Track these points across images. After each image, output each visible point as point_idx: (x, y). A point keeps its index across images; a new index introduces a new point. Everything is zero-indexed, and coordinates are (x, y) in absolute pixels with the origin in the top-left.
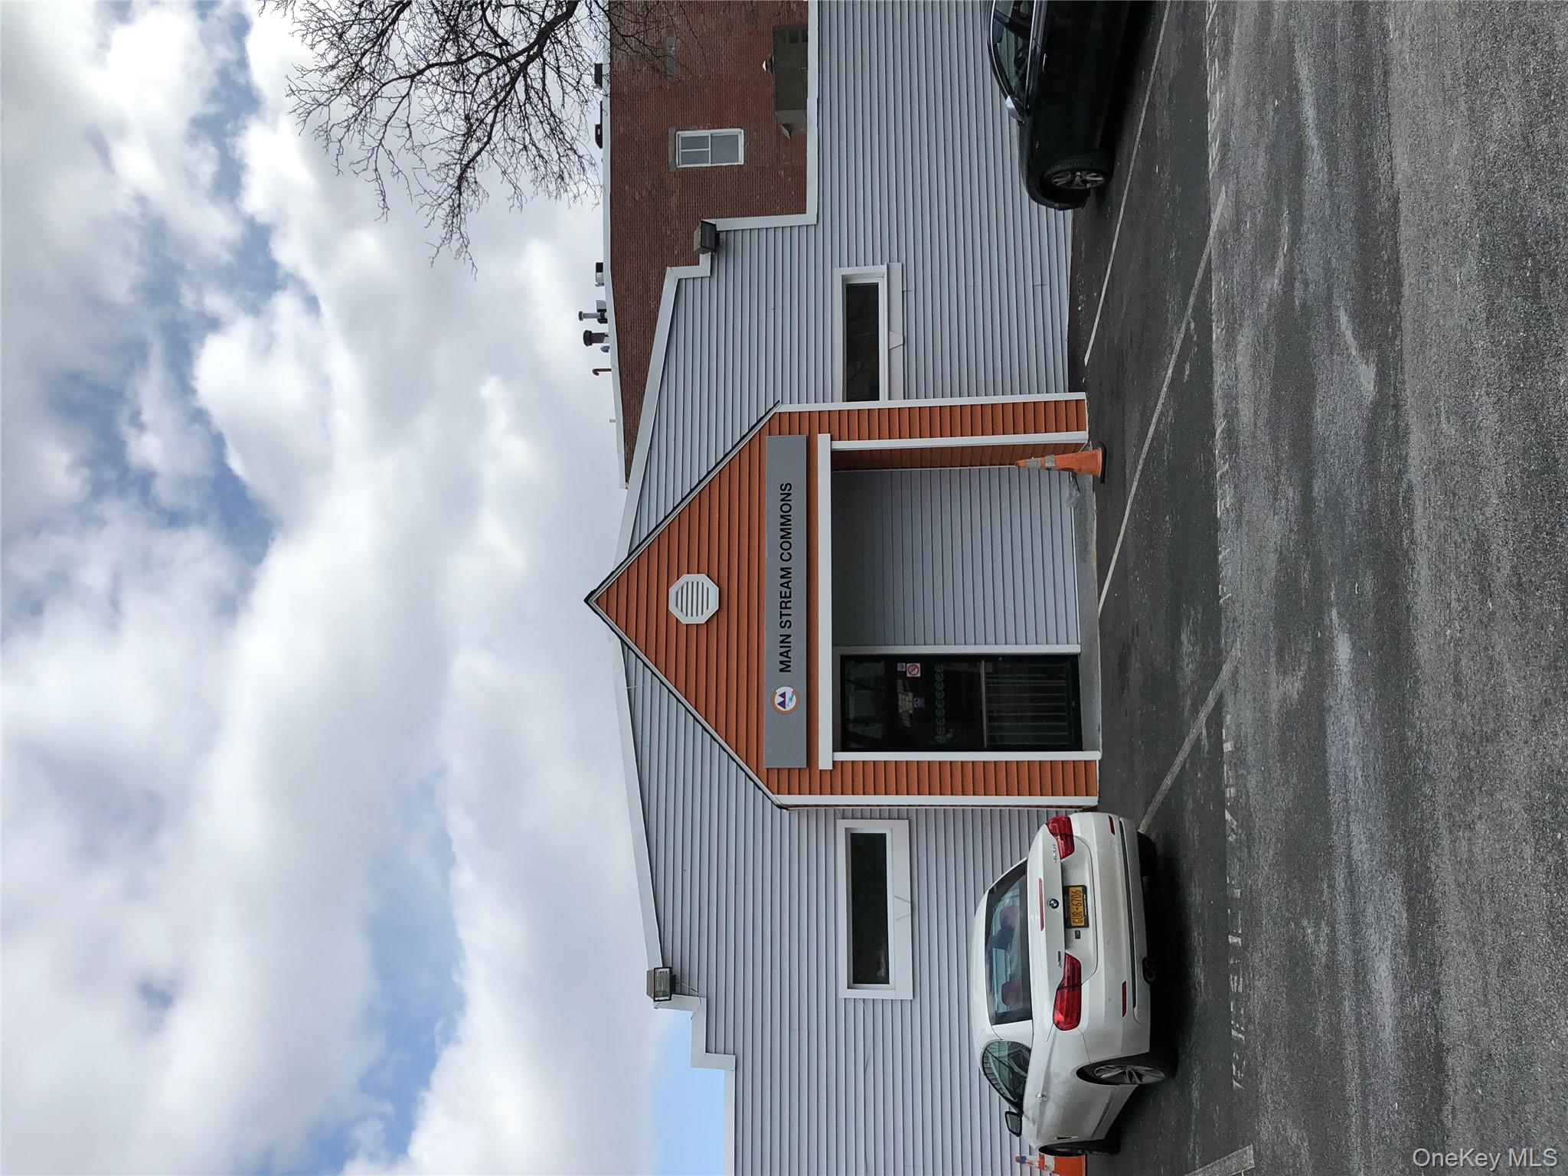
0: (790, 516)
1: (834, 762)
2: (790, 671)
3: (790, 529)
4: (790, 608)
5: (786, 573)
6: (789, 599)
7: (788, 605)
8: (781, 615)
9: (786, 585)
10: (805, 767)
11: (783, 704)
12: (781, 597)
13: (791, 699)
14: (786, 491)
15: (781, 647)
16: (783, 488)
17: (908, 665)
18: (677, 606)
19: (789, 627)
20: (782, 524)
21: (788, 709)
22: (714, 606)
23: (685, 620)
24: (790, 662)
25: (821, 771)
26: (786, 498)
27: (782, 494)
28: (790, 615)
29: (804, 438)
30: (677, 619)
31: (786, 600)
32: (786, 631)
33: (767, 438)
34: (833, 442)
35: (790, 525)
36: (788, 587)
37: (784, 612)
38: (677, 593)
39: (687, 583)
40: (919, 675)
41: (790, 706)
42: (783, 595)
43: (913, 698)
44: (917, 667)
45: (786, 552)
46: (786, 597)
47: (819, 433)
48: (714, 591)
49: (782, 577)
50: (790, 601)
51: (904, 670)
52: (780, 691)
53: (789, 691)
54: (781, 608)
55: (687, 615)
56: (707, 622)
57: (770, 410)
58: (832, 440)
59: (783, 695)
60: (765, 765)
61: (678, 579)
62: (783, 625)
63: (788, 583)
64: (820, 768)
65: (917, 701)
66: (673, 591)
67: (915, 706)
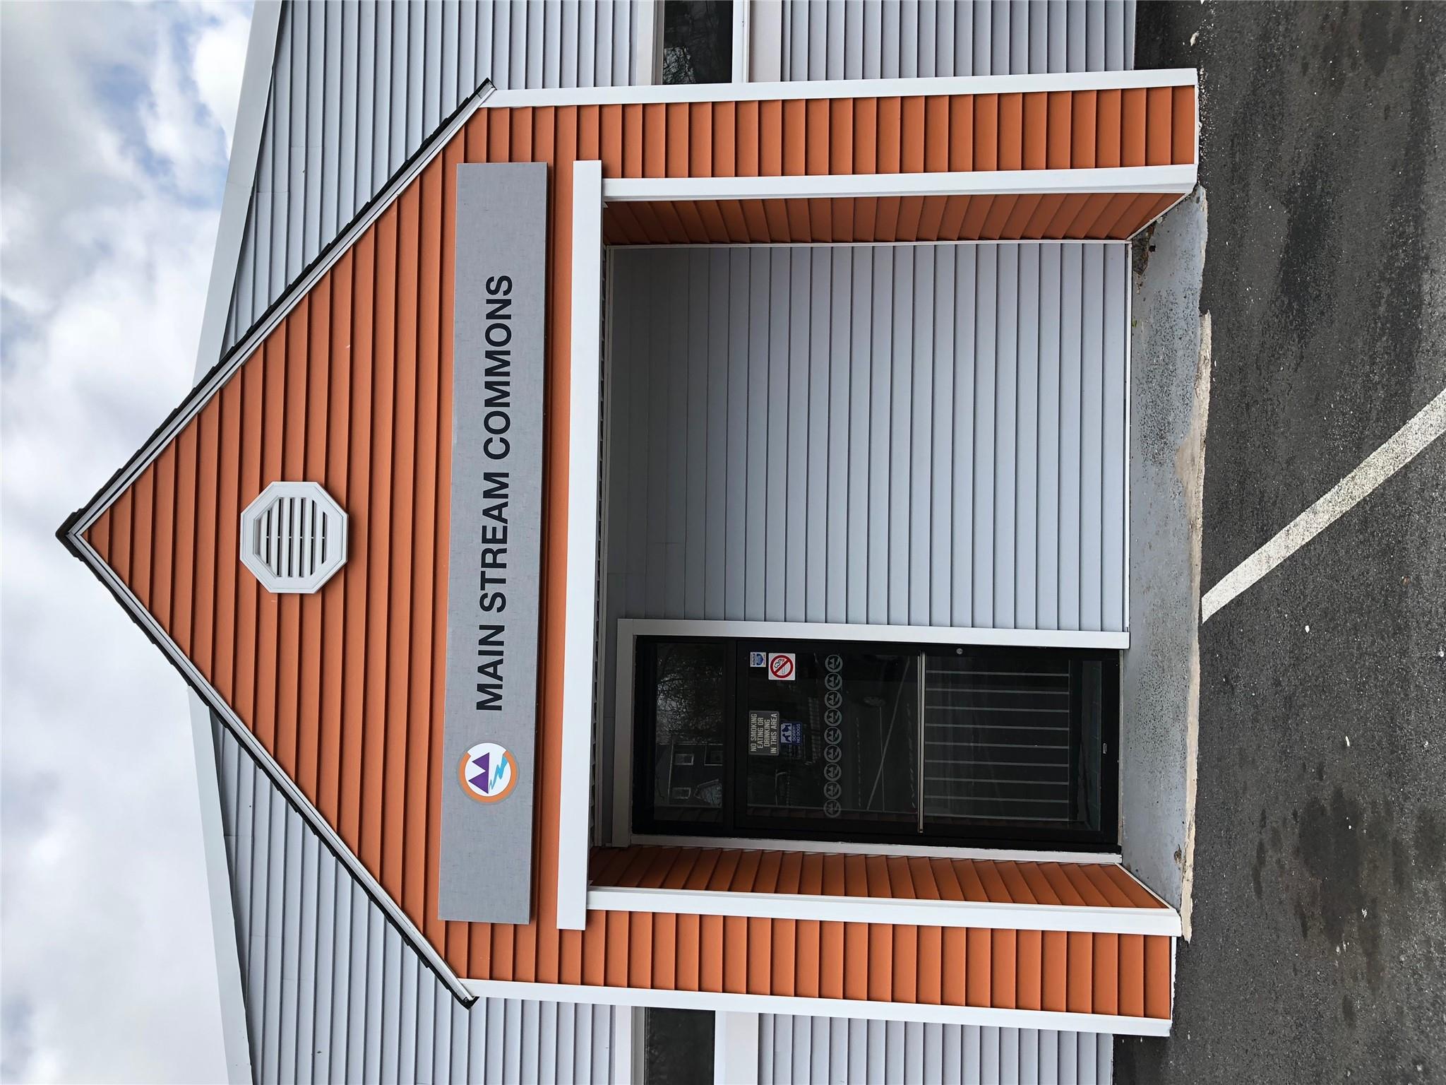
0: (508, 353)
1: (589, 913)
2: (499, 708)
3: (507, 384)
4: (503, 566)
5: (497, 485)
6: (501, 546)
7: (501, 559)
8: (484, 581)
9: (496, 513)
10: (527, 922)
11: (482, 781)
12: (485, 540)
13: (500, 772)
14: (500, 296)
15: (481, 653)
16: (493, 286)
17: (772, 656)
18: (259, 553)
19: (500, 610)
20: (489, 372)
21: (493, 792)
22: (336, 556)
23: (275, 585)
24: (500, 687)
25: (561, 931)
26: (498, 313)
27: (489, 302)
28: (503, 581)
29: (540, 170)
30: (258, 583)
31: (495, 547)
32: (493, 618)
33: (459, 170)
34: (608, 181)
35: (507, 374)
36: (499, 518)
37: (491, 573)
38: (259, 522)
39: (281, 501)
40: (792, 677)
41: (498, 786)
42: (489, 536)
43: (780, 722)
44: (789, 660)
45: (496, 437)
46: (494, 540)
47: (578, 159)
48: (338, 521)
49: (488, 494)
50: (504, 551)
51: (763, 665)
52: (477, 752)
53: (496, 753)
54: (484, 565)
55: (279, 573)
56: (324, 590)
57: (468, 101)
58: (605, 174)
59: (483, 762)
60: (441, 914)
61: (261, 490)
62: (487, 602)
63: (500, 507)
64: (559, 926)
65: (786, 730)
66: (250, 516)
67: (783, 740)
